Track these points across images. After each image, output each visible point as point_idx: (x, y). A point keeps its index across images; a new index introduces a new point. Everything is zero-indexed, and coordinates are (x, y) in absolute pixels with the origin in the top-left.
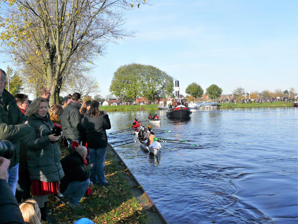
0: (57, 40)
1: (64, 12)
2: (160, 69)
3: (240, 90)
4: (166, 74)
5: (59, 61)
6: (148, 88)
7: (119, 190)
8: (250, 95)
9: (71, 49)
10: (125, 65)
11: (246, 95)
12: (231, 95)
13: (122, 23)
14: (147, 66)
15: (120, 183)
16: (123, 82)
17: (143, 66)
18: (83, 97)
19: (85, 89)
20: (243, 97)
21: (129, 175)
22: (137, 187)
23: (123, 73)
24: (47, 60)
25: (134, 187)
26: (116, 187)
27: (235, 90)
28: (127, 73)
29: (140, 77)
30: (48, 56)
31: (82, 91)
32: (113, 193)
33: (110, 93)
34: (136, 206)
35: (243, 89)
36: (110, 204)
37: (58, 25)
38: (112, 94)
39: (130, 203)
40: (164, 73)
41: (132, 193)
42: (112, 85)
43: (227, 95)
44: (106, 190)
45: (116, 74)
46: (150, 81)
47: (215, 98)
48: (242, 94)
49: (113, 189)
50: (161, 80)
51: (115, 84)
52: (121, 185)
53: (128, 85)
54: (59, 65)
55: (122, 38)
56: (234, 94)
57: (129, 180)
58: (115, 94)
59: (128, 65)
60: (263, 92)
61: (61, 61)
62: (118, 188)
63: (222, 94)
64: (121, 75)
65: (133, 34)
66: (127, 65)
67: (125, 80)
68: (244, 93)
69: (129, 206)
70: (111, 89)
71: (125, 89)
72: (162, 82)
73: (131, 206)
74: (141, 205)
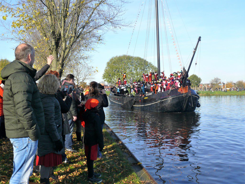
0: (63, 28)
1: (68, 4)
2: (147, 60)
3: (217, 80)
4: (152, 65)
5: (63, 47)
6: (136, 76)
7: (120, 167)
8: (226, 84)
9: (74, 37)
10: (117, 56)
11: (222, 84)
12: (209, 84)
13: (121, 14)
14: (135, 57)
15: (120, 160)
16: (114, 71)
17: (132, 57)
18: (80, 83)
19: (81, 76)
20: (220, 86)
21: (128, 152)
22: (136, 164)
23: (114, 63)
24: (52, 47)
25: (134, 164)
26: (117, 164)
27: (212, 80)
28: (118, 63)
29: (129, 67)
30: (53, 43)
31: (79, 78)
32: (115, 169)
33: (103, 80)
34: (138, 182)
35: (220, 79)
36: (114, 180)
37: (63, 15)
38: (105, 81)
39: (133, 180)
40: (150, 64)
41: (133, 169)
42: (104, 73)
43: (204, 84)
44: (108, 166)
45: (108, 63)
46: (138, 70)
47: (194, 86)
48: (219, 83)
49: (114, 165)
50: (148, 70)
51: (107, 73)
52: (121, 161)
53: (118, 73)
54: (63, 51)
55: (120, 28)
56: (211, 84)
57: (129, 157)
58: (108, 81)
59: (120, 56)
60: (238, 82)
61: (66, 47)
62: (119, 164)
63: (201, 83)
64: (113, 65)
65: (130, 25)
66: (118, 56)
67: (116, 69)
68: (220, 83)
69: (132, 182)
70: (104, 77)
71: (116, 77)
72: (148, 71)
73: (133, 182)
74: (143, 181)
